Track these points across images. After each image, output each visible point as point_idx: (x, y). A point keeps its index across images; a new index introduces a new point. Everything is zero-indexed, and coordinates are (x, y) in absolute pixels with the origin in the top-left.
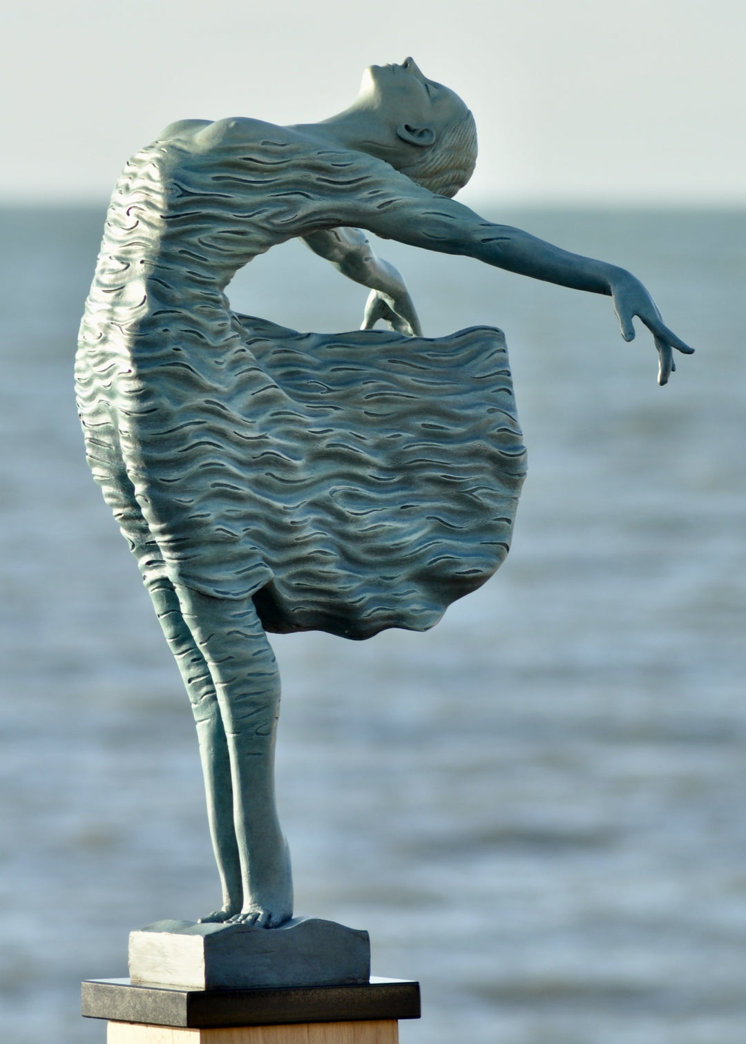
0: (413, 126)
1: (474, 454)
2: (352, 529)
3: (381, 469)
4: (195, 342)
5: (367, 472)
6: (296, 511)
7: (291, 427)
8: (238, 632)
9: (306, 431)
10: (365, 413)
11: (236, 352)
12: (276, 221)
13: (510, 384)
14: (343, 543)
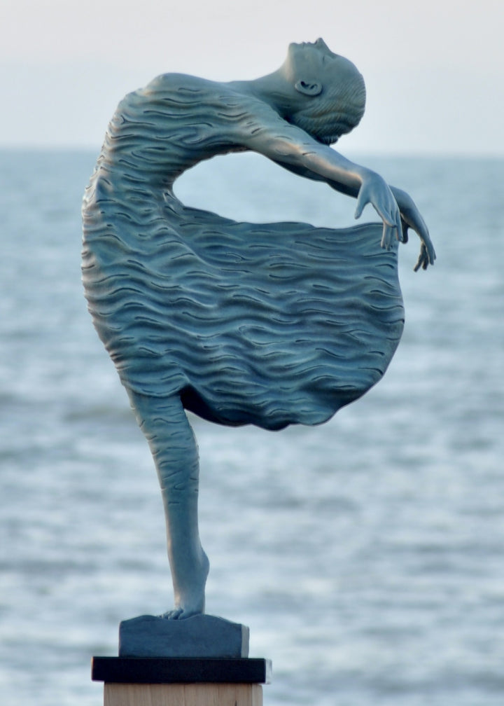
0: (306, 83)
1: (352, 306)
2: (257, 354)
3: (283, 314)
4: (124, 221)
5: (272, 316)
6: (210, 339)
7: (204, 282)
8: (161, 419)
9: (216, 285)
10: (271, 276)
11: (160, 229)
12: (188, 141)
13: (396, 262)
14: (252, 363)
